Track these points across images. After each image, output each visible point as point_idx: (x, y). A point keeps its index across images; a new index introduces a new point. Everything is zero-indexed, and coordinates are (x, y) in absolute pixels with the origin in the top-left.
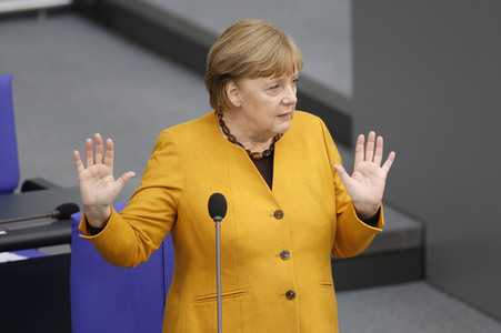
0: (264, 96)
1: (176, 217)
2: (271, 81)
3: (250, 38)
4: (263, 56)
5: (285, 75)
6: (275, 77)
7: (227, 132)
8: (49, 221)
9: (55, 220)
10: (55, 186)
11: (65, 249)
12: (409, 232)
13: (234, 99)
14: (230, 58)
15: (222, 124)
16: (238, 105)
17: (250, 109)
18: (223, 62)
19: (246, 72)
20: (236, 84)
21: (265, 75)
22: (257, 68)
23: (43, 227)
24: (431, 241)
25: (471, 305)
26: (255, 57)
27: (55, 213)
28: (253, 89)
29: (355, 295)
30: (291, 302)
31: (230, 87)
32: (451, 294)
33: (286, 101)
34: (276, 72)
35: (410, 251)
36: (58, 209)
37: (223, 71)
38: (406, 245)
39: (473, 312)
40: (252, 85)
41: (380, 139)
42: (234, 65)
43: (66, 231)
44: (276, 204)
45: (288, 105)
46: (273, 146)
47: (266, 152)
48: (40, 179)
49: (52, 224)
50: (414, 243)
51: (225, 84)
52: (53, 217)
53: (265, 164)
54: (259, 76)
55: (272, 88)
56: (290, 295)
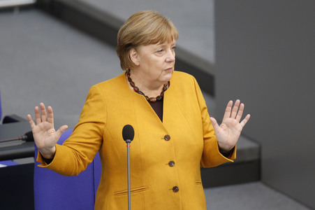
0: (154, 57)
1: (102, 141)
2: (157, 47)
3: (144, 20)
4: (152, 31)
5: (166, 42)
6: (161, 44)
7: (133, 85)
8: (21, 142)
9: (24, 142)
11: (30, 160)
12: (251, 150)
13: (135, 60)
14: (131, 33)
15: (130, 80)
16: (137, 64)
17: (145, 66)
18: (127, 35)
20: (136, 50)
21: (154, 42)
22: (148, 38)
23: (19, 145)
24: (264, 156)
25: (290, 197)
26: (147, 31)
27: (24, 137)
29: (216, 191)
30: (176, 194)
31: (132, 53)
32: (277, 190)
33: (168, 60)
34: (161, 40)
35: (251, 162)
36: (26, 134)
37: (127, 42)
38: (249, 158)
39: (291, 201)
40: (146, 50)
41: (243, 105)
42: (133, 38)
44: (165, 130)
46: (162, 93)
47: (158, 97)
48: (15, 116)
49: (22, 144)
50: (254, 157)
51: (129, 50)
52: (23, 140)
53: (157, 105)
54: (150, 43)
55: (158, 51)
56: (175, 189)
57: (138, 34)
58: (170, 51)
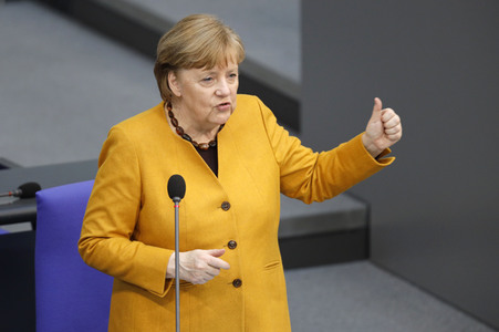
2: (203, 73)
4: (196, 48)
6: (208, 69)
7: (175, 123)
8: (12, 200)
9: (17, 199)
10: (17, 166)
11: (27, 227)
12: (354, 213)
13: (175, 89)
16: (179, 94)
19: (181, 62)
20: (176, 75)
21: (198, 66)
22: (190, 59)
23: (9, 204)
24: (375, 222)
25: (413, 283)
26: (192, 47)
27: (17, 192)
28: (188, 79)
29: (302, 273)
30: (238, 290)
31: (171, 77)
32: (394, 273)
33: (218, 93)
34: (208, 63)
35: (354, 231)
36: (21, 188)
38: (351, 225)
39: (414, 291)
40: (189, 76)
42: (170, 55)
43: (31, 209)
45: (222, 97)
47: (211, 143)
48: (2, 160)
49: (15, 202)
50: (359, 224)
51: (166, 74)
52: (15, 195)
54: (192, 67)
55: (205, 80)
56: (237, 283)
57: (177, 50)
58: (223, 79)
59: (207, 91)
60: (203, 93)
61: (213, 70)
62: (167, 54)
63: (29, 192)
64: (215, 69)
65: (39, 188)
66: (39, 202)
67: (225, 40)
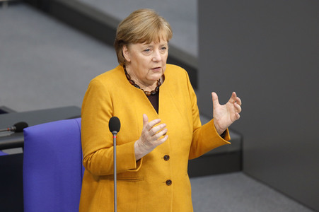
2: (144, 46)
6: (147, 44)
7: (129, 78)
8: (9, 133)
9: (13, 133)
10: (13, 111)
11: (19, 151)
13: (127, 56)
15: (126, 73)
16: (129, 60)
19: (130, 39)
20: (127, 47)
21: (141, 41)
22: (136, 37)
23: (8, 136)
24: (246, 147)
25: (271, 187)
26: (138, 29)
27: (13, 128)
28: (135, 50)
29: (199, 180)
30: (169, 187)
31: (125, 49)
32: (258, 180)
33: (154, 60)
35: (233, 153)
36: (15, 125)
39: (272, 191)
42: (124, 35)
43: (21, 139)
46: (156, 88)
47: (152, 92)
48: (4, 107)
49: (11, 135)
50: (236, 148)
51: (121, 47)
52: (12, 130)
54: (138, 42)
55: (145, 51)
56: (169, 182)
57: (128, 32)
58: (157, 51)
59: (147, 58)
60: (144, 60)
61: (151, 44)
62: (122, 34)
63: (20, 128)
64: (152, 44)
65: (26, 126)
66: (26, 135)
67: (159, 25)
